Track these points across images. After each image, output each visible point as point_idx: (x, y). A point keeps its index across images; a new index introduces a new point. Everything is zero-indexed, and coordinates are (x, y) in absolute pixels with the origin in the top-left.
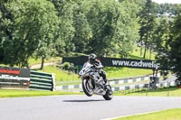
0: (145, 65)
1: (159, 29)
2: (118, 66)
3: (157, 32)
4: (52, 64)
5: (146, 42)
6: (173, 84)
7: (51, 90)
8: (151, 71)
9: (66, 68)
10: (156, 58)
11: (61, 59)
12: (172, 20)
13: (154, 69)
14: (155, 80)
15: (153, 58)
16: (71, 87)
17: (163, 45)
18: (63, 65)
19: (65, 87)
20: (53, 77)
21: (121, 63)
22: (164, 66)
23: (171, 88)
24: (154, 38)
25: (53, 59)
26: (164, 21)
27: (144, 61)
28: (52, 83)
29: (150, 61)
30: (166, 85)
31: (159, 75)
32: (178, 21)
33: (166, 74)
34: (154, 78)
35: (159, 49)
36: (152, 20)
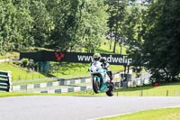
0: (115, 60)
1: (131, 19)
2: (84, 62)
3: (128, 23)
4: (8, 60)
5: (116, 34)
6: (147, 82)
7: (8, 90)
8: (122, 67)
9: (24, 65)
10: (127, 52)
11: (18, 54)
12: (145, 8)
13: (125, 65)
14: (126, 77)
15: (124, 53)
16: (30, 87)
17: (136, 37)
18: (21, 62)
19: (24, 87)
20: (9, 75)
21: (87, 59)
22: (137, 62)
23: (144, 86)
24: (125, 29)
25: (8, 54)
26: (137, 9)
27: (114, 56)
28: (8, 82)
29: (121, 56)
30: (139, 83)
31: (131, 72)
32: (152, 10)
33: (139, 71)
34: (126, 75)
35: (131, 42)
36: (122, 8)
